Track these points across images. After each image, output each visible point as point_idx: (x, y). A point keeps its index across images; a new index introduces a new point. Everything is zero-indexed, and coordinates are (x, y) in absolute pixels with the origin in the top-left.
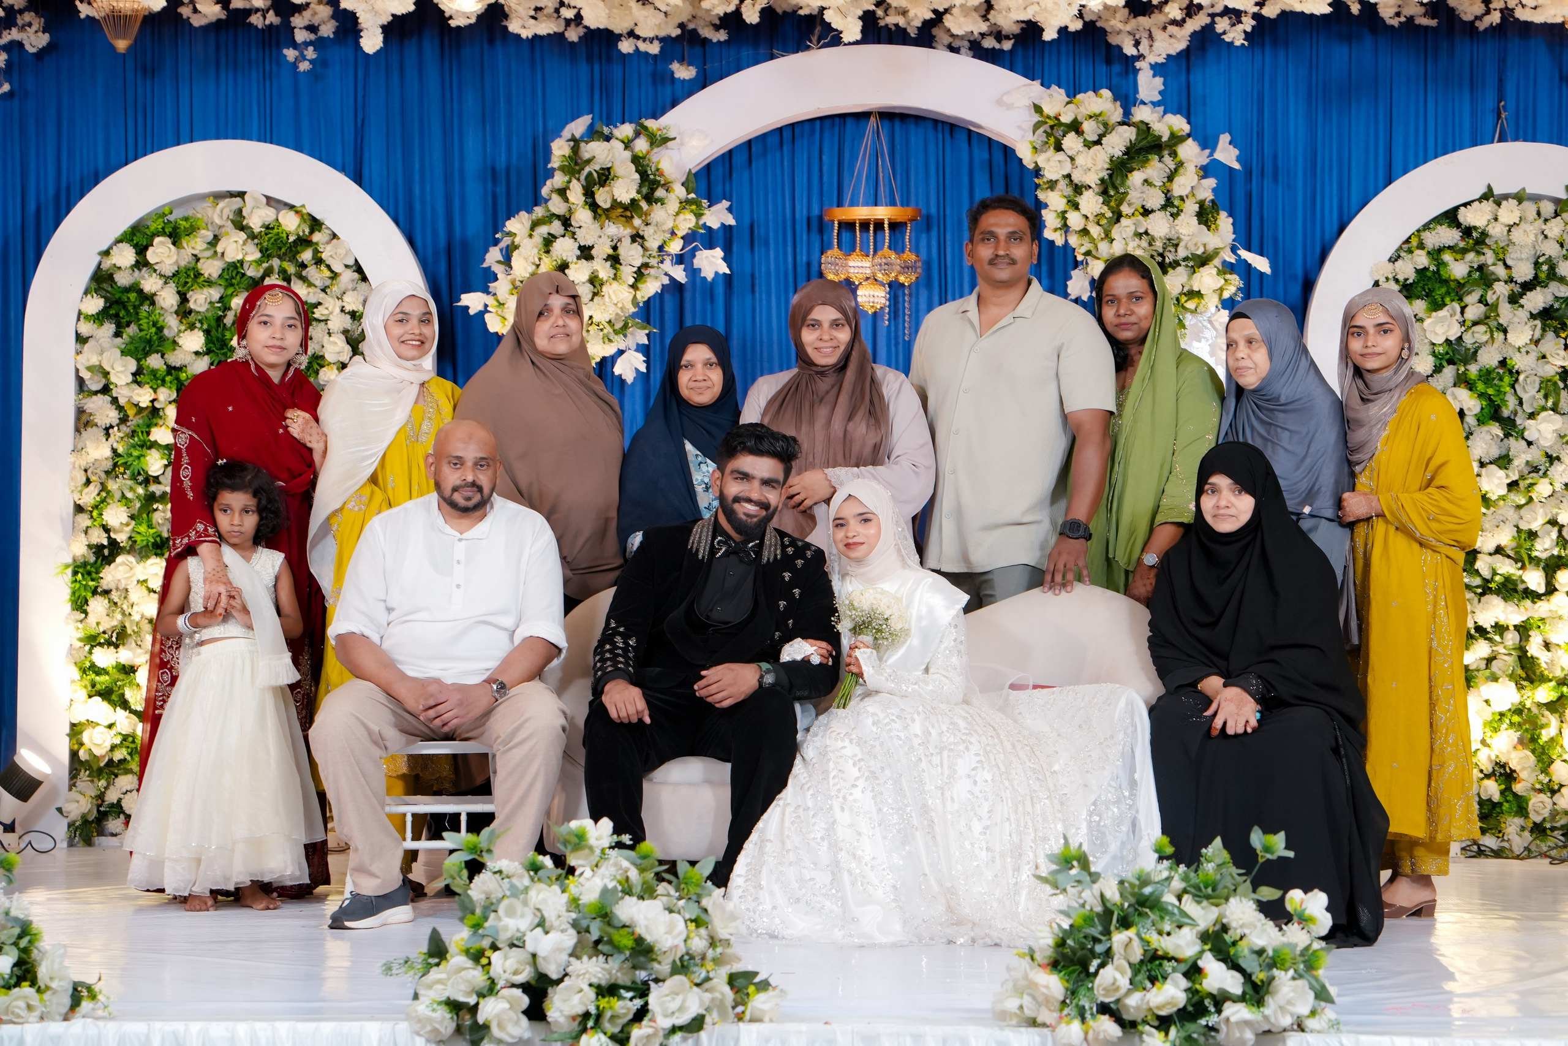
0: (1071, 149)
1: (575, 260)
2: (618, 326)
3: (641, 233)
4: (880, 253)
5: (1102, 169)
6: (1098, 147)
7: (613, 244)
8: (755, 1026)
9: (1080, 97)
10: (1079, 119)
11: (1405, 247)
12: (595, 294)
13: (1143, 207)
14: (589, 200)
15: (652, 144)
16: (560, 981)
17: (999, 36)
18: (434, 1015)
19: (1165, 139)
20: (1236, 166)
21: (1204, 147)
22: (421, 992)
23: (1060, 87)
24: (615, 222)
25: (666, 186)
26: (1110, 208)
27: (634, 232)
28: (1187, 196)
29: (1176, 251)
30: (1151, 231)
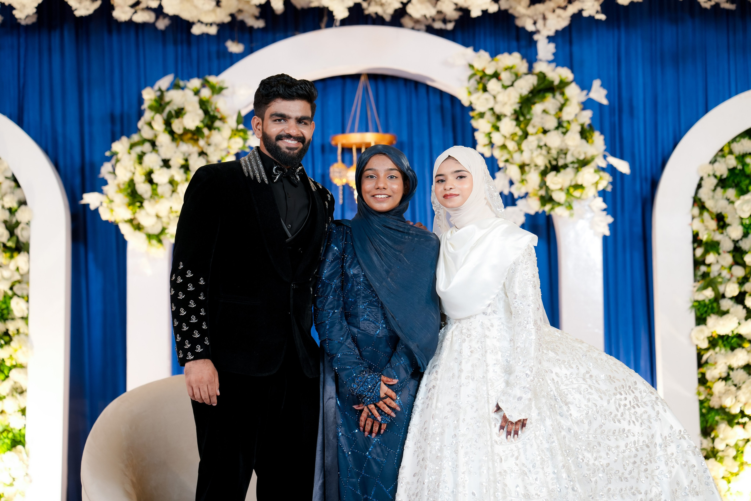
0: (494, 90)
1: (158, 167)
3: (205, 151)
5: (514, 104)
6: (510, 89)
7: (185, 157)
9: (499, 57)
10: (499, 71)
11: (720, 154)
12: (173, 191)
13: (543, 128)
14: (169, 129)
15: (213, 92)
17: (445, 21)
19: (556, 82)
20: (605, 102)
21: (582, 88)
23: (486, 50)
24: (186, 143)
25: (222, 119)
26: (521, 129)
27: (200, 150)
28: (572, 121)
29: (565, 158)
30: (549, 144)
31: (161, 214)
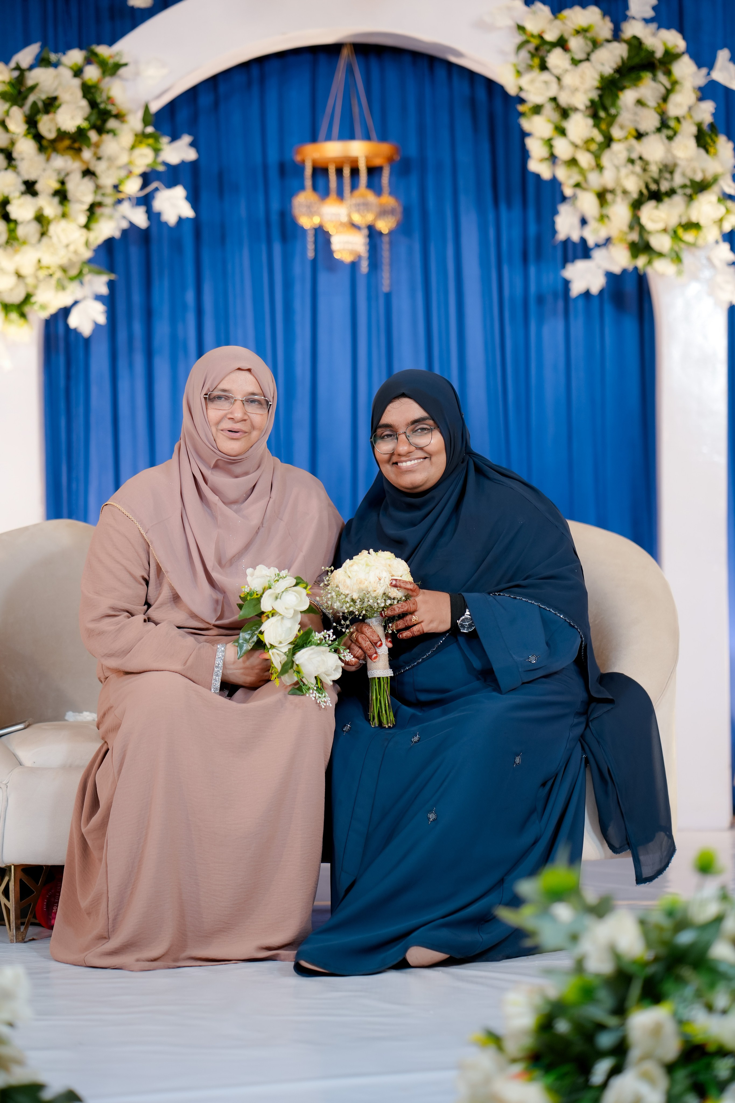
0: (558, 67)
1: (17, 194)
2: (74, 272)
3: (92, 168)
4: (357, 193)
5: (592, 89)
6: (585, 65)
7: (61, 178)
9: (567, 13)
10: (566, 36)
12: (43, 234)
13: (637, 131)
14: (33, 131)
15: (104, 72)
19: (659, 54)
20: (734, 87)
21: (699, 65)
24: (63, 155)
25: (119, 117)
26: (601, 131)
27: (84, 167)
28: (684, 117)
29: (672, 179)
30: (645, 156)
31: (24, 272)
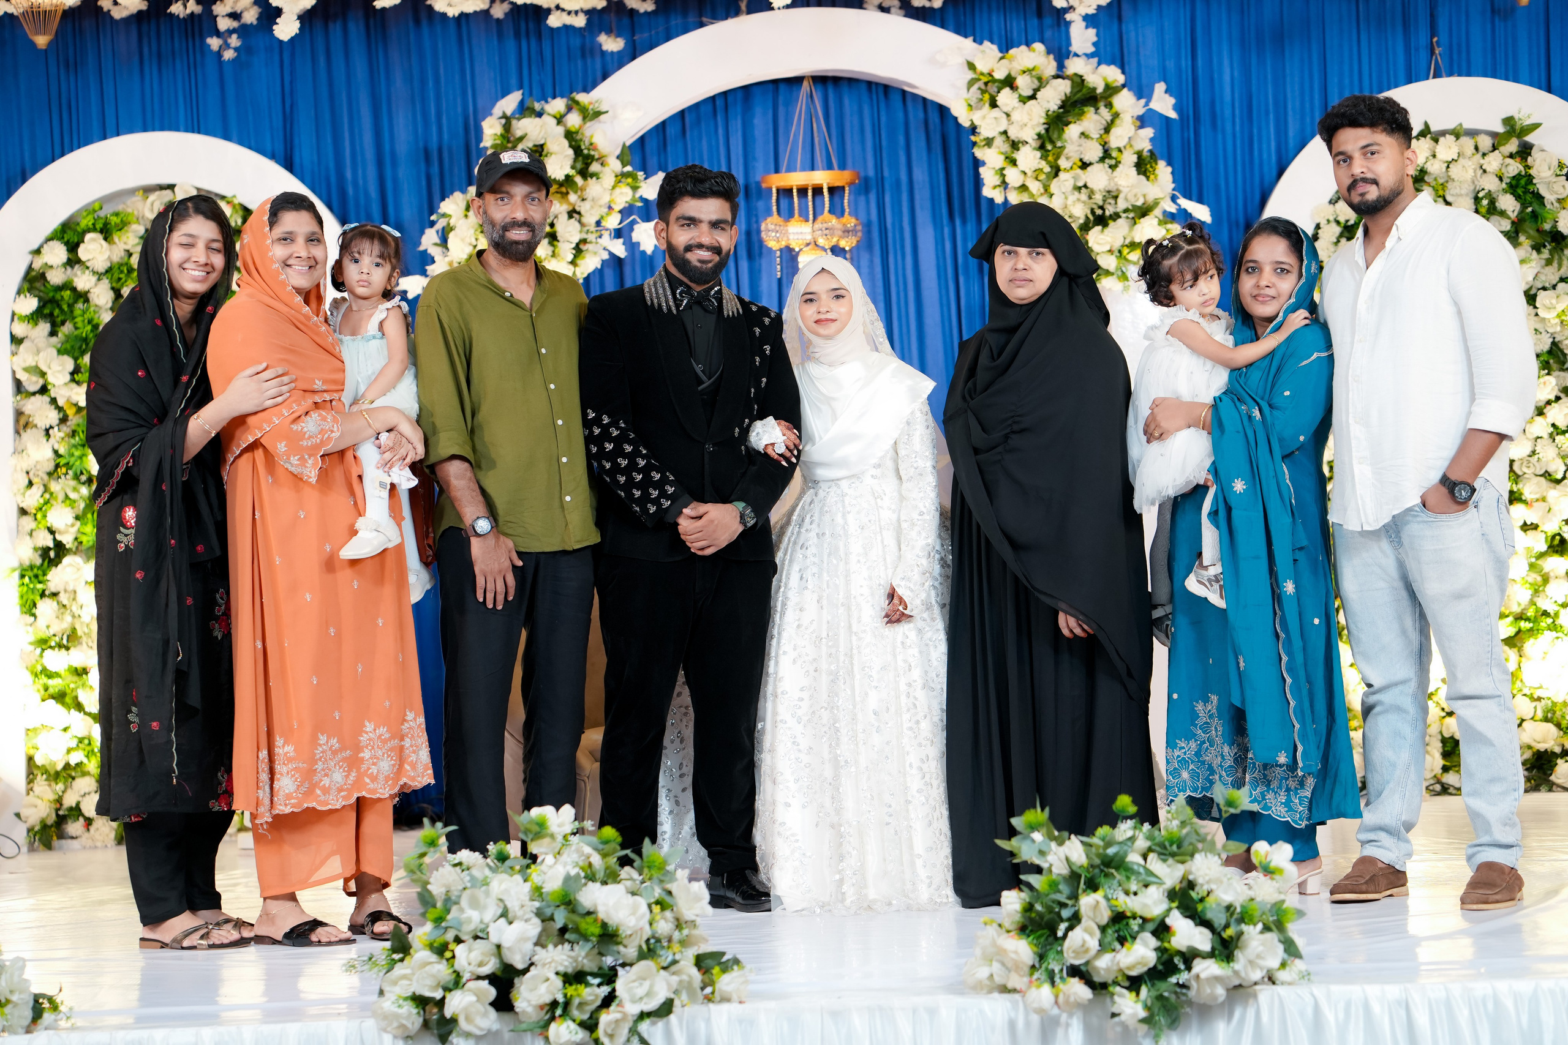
0: (1007, 105)
3: (577, 209)
4: (820, 218)
5: (1038, 125)
6: (1033, 102)
8: (725, 1007)
9: (1012, 52)
10: (1013, 74)
13: (1081, 160)
15: (584, 118)
16: (526, 971)
18: (400, 1011)
19: (1100, 90)
20: (1173, 115)
21: (1139, 97)
22: (386, 988)
23: (992, 43)
25: (601, 161)
26: (1048, 163)
27: (571, 208)
28: (1125, 147)
29: (1115, 204)
30: (1090, 184)
